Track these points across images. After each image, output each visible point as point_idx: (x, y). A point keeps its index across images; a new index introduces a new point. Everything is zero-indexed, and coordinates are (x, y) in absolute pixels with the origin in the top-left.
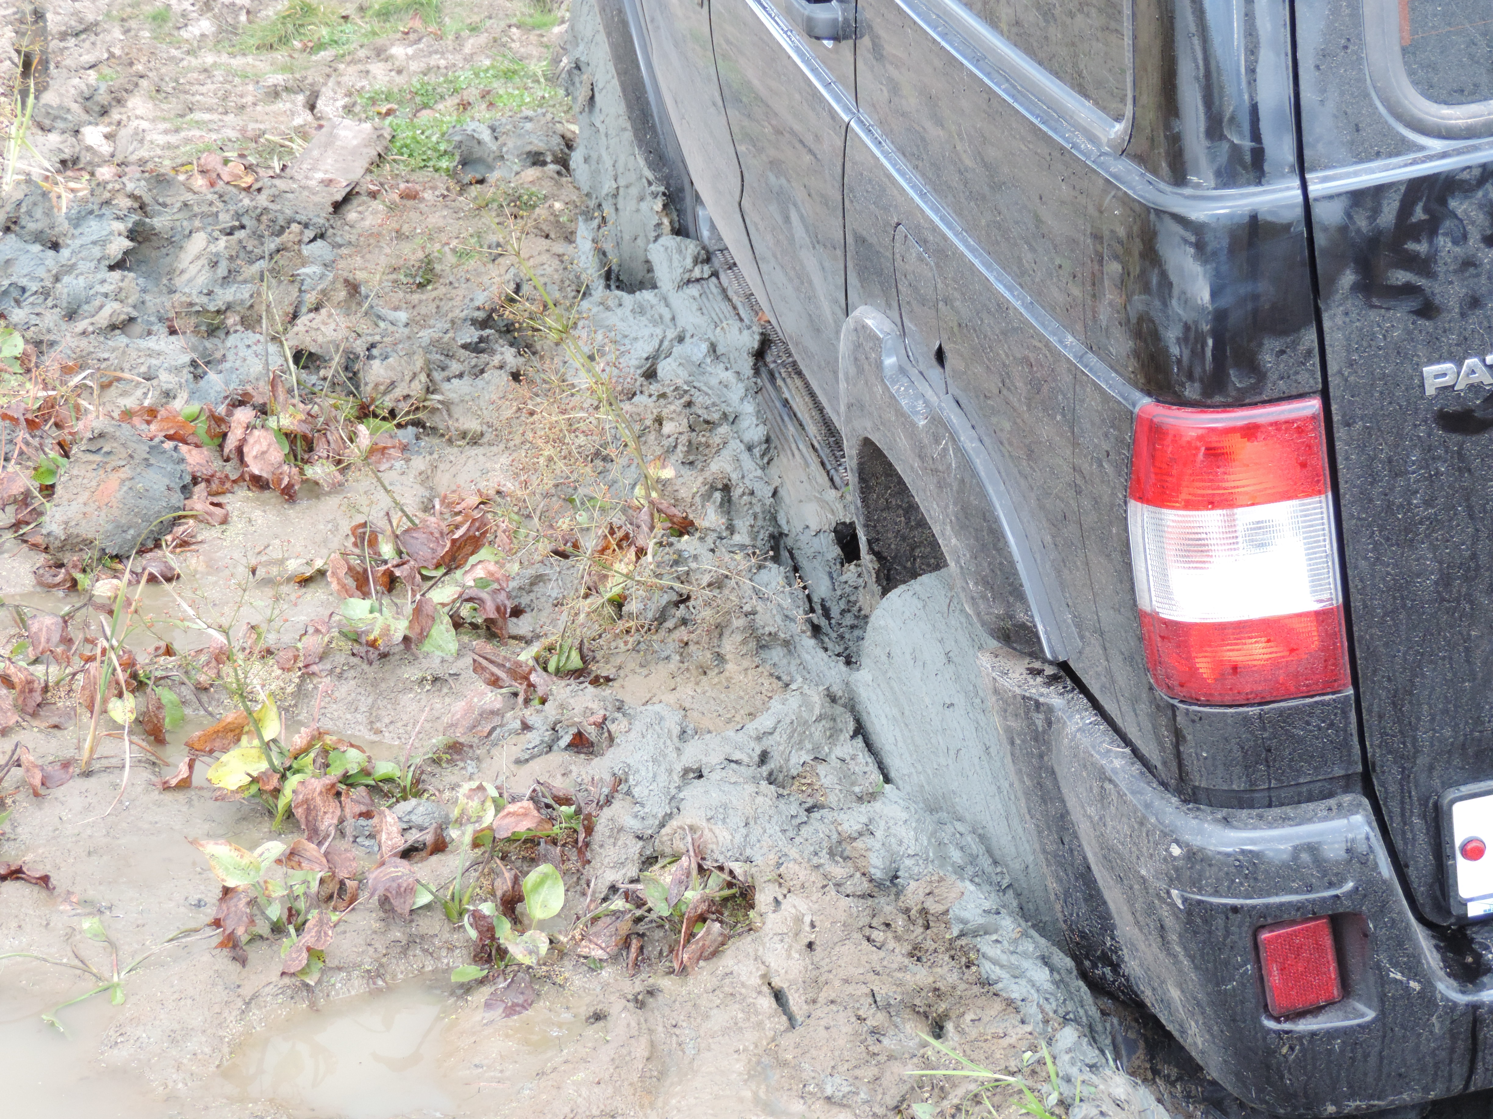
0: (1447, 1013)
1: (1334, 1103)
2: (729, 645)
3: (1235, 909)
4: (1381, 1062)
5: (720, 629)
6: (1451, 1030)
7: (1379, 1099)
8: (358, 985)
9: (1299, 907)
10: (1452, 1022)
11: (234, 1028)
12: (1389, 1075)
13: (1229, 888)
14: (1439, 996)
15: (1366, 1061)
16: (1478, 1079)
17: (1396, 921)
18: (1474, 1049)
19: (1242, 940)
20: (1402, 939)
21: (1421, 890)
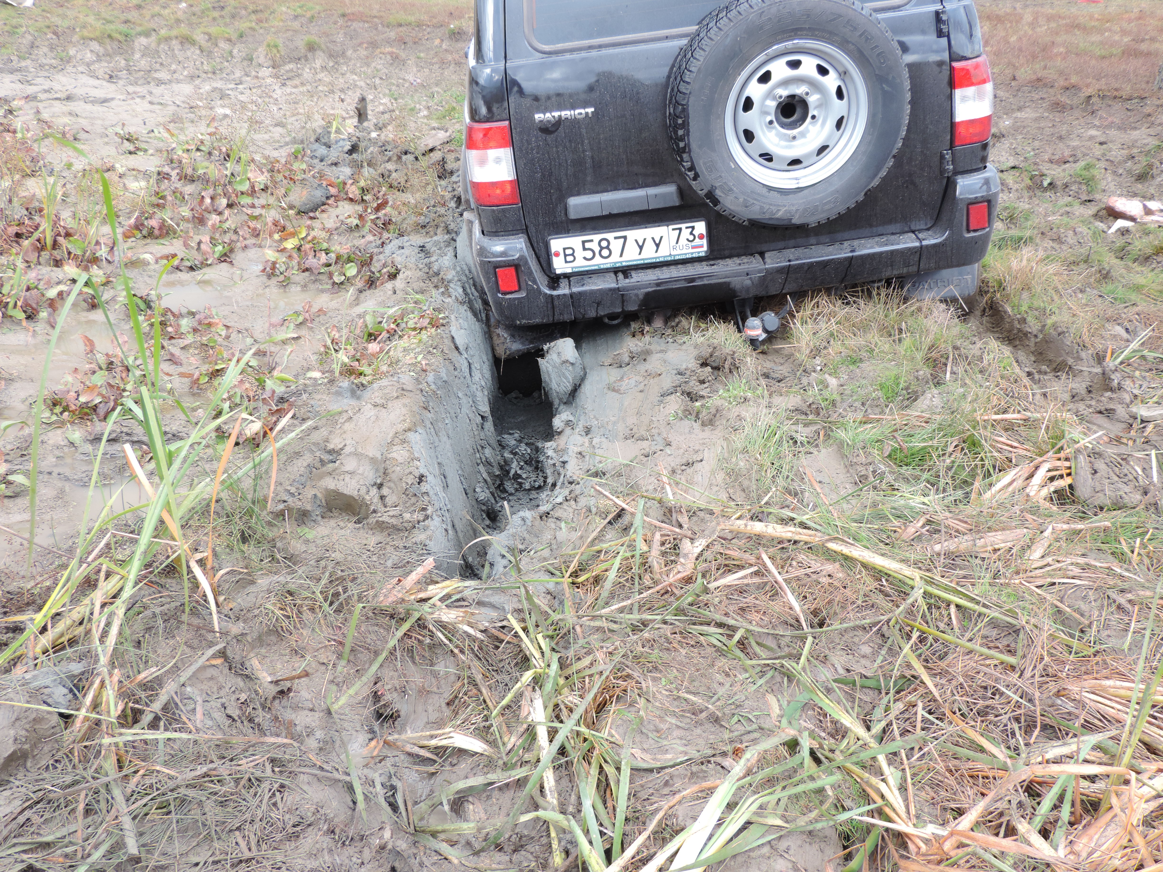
0: (544, 296)
1: (518, 321)
2: (439, 231)
3: (489, 263)
4: (529, 309)
5: (437, 226)
6: (546, 301)
7: (530, 320)
8: (299, 288)
9: (504, 261)
10: (546, 299)
11: (261, 291)
12: (532, 313)
14: (542, 291)
15: (525, 308)
16: (556, 317)
17: (529, 268)
18: (553, 308)
19: (491, 271)
20: (531, 273)
21: (544, 265)
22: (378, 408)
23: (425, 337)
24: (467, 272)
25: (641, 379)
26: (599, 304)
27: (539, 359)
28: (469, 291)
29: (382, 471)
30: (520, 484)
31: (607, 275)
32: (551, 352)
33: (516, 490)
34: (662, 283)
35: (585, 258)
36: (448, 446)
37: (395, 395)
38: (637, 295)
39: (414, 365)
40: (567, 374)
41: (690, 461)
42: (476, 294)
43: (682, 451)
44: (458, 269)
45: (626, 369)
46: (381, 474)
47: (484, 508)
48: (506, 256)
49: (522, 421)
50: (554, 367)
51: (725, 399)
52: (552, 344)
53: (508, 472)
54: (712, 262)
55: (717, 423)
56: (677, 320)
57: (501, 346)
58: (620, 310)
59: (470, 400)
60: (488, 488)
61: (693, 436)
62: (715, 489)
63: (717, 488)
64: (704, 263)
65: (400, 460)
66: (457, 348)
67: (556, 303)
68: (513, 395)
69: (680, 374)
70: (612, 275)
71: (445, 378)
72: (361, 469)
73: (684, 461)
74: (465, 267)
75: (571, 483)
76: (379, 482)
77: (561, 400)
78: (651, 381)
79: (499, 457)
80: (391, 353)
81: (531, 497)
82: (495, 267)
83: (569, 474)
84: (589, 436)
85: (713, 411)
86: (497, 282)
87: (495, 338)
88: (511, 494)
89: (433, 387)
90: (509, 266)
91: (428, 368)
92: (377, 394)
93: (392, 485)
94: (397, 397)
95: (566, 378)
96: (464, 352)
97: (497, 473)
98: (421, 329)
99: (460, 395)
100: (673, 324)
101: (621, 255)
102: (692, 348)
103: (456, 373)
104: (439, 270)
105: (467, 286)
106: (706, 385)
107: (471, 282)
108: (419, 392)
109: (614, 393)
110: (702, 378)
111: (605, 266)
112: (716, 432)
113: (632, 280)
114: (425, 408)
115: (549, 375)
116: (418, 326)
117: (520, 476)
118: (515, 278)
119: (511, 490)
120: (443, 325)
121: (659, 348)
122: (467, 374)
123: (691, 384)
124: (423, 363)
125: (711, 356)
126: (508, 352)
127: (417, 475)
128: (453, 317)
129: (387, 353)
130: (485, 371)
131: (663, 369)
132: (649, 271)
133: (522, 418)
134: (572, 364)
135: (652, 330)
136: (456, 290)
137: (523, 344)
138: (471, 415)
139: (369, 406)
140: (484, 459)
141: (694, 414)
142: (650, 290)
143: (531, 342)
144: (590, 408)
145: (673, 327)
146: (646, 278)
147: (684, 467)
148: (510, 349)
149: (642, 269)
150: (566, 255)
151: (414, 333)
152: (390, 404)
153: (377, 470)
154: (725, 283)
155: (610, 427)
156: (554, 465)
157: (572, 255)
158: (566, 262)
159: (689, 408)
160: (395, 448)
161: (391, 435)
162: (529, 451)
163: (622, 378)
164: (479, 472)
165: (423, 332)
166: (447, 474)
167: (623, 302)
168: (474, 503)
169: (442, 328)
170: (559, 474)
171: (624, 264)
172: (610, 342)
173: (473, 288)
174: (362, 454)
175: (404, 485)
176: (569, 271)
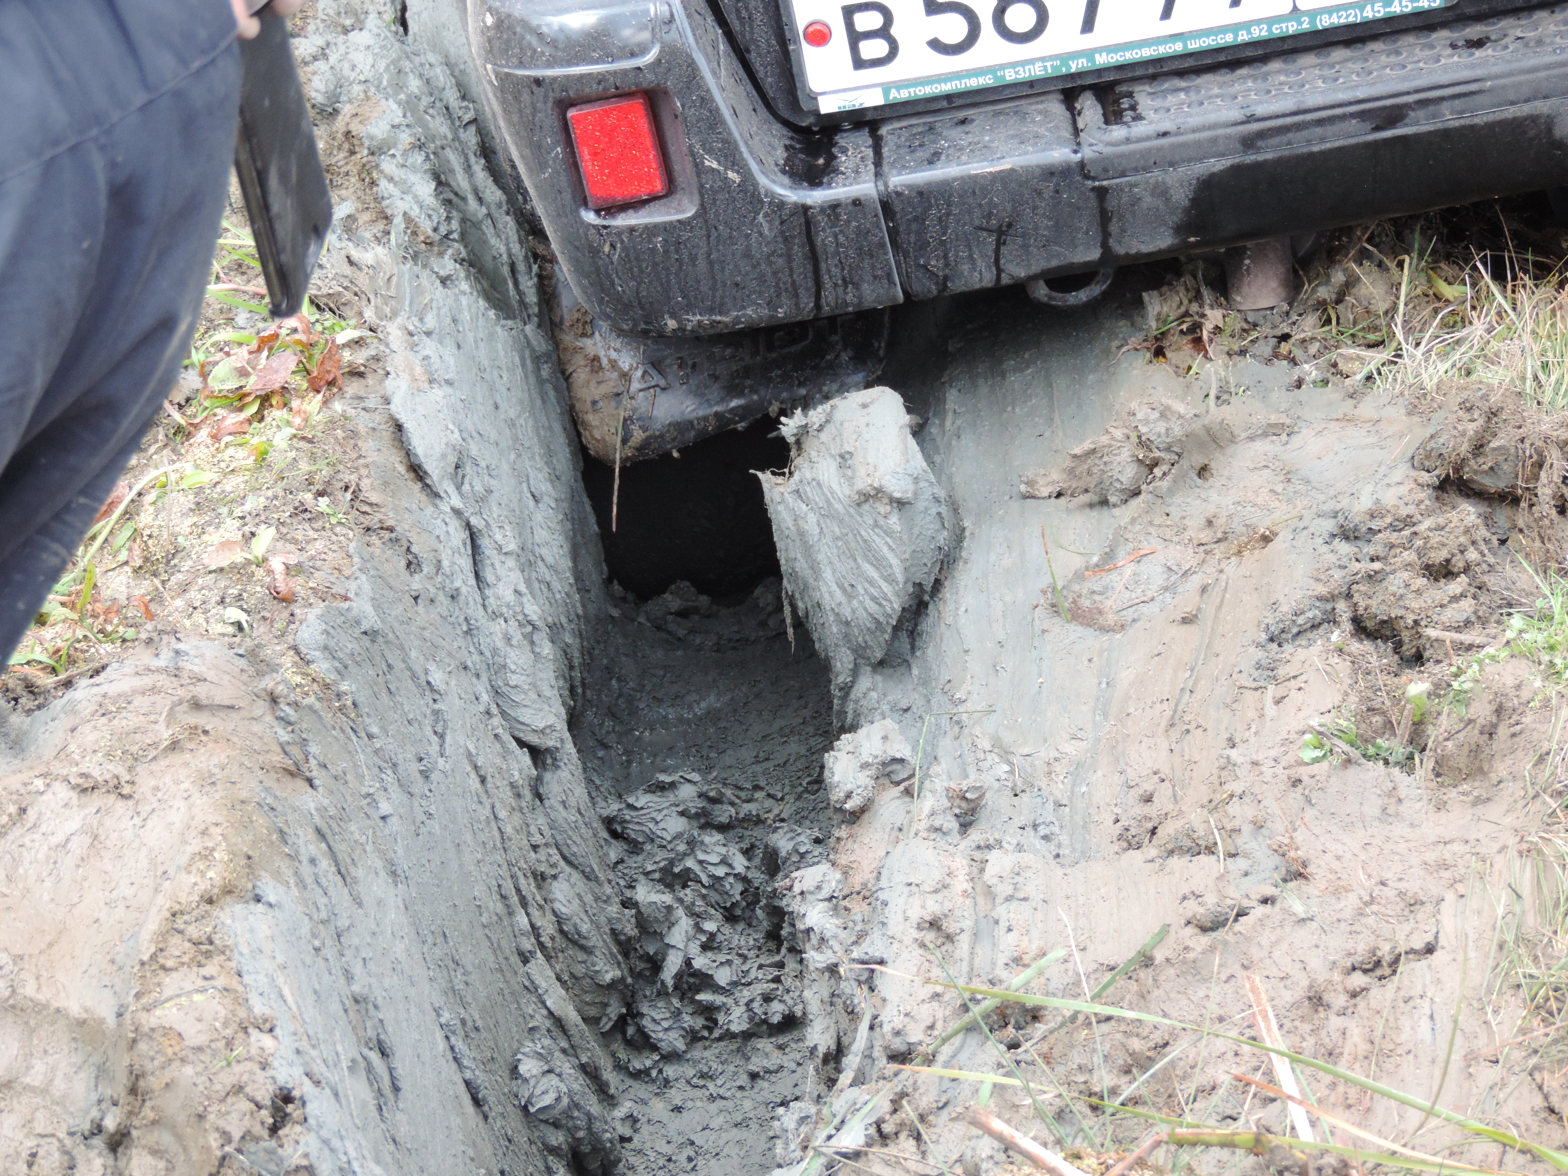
0: (774, 211)
1: (673, 316)
3: (538, 82)
4: (712, 268)
6: (782, 232)
7: (721, 314)
9: (600, 79)
10: (782, 223)
12: (725, 285)
13: (532, 57)
14: (762, 191)
15: (694, 265)
16: (829, 297)
17: (706, 100)
18: (814, 257)
19: (547, 117)
20: (714, 120)
21: (769, 81)
22: (96, 800)
23: (281, 440)
24: (452, 96)
25: (1189, 559)
26: (1002, 234)
27: (766, 478)
28: (461, 181)
29: (123, 1080)
30: (708, 1012)
31: (1033, 108)
32: (810, 445)
33: (693, 1037)
34: (1262, 135)
35: (936, 45)
36: (394, 915)
37: (165, 734)
38: (1161, 191)
39: (241, 571)
40: (881, 544)
41: (1385, 951)
42: (494, 194)
43: (1351, 902)
44: (414, 84)
45: (1124, 514)
46: (119, 1089)
47: (557, 1138)
48: (610, 56)
49: (713, 716)
50: (827, 514)
51: (1530, 656)
52: (816, 415)
53: (656, 964)
54: (1474, 31)
55: (1501, 769)
56: (1338, 277)
57: (607, 408)
58: (1094, 254)
59: (482, 688)
60: (571, 1051)
61: (1399, 829)
62: (1487, 1075)
63: (1493, 1074)
64: (1443, 35)
65: (195, 1034)
66: (417, 471)
67: (824, 237)
68: (671, 601)
69: (1348, 534)
70: (1056, 107)
71: (371, 619)
72: (39, 1067)
73: (1361, 948)
74: (441, 76)
75: (901, 1057)
76: (110, 1124)
77: (860, 652)
78: (1231, 568)
79: (614, 909)
80: (145, 518)
81: (756, 1064)
82: (564, 105)
83: (891, 1019)
84: (975, 836)
85: (1482, 711)
86: (574, 165)
87: (581, 375)
88: (672, 1057)
89: (322, 667)
90: (622, 95)
91: (298, 585)
92: (89, 736)
93: (165, 1139)
94: (174, 746)
95: (878, 562)
96: (446, 486)
97: (610, 974)
98: (265, 400)
99: (437, 677)
100: (1324, 293)
101: (1088, 25)
102: (1397, 412)
103: (417, 583)
104: (334, 97)
105: (453, 158)
106: (1457, 586)
107: (471, 137)
108: (261, 707)
109: (1076, 631)
110: (1438, 557)
111: (1023, 74)
112: (1493, 811)
113: (1140, 129)
114: (294, 773)
115: (808, 550)
116: (252, 383)
117: (705, 981)
118: (648, 141)
119: (673, 1040)
120: (356, 374)
121: (1263, 416)
122: (464, 582)
123: (1396, 582)
124: (277, 564)
125: (1478, 448)
126: (638, 436)
127: (264, 1095)
128: (394, 332)
129: (128, 515)
130: (541, 534)
131: (1281, 512)
132: (1211, 84)
133: (711, 701)
134: (901, 504)
135: (1235, 322)
136: (406, 190)
137: (698, 393)
138: (489, 758)
139: (61, 791)
140: (548, 928)
141: (1403, 731)
142: (1217, 165)
143: (733, 390)
144: (975, 704)
145: (1322, 305)
146: (1196, 117)
147: (1358, 980)
148: (645, 422)
149: (1181, 74)
150: (855, 38)
151: (233, 419)
152: (145, 783)
153: (102, 1072)
154: (1533, 119)
155: (1059, 789)
156: (832, 970)
157: (884, 33)
158: (859, 63)
159: (1383, 700)
160: (171, 983)
161: (153, 924)
162: (740, 863)
163: (1109, 556)
164: (532, 989)
165: (276, 414)
166: (392, 1039)
167: (1105, 218)
168: (515, 1124)
169: (353, 387)
170: (852, 1013)
171: (1102, 60)
172: (1061, 382)
173: (478, 166)
174: (40, 1008)
175: (214, 1140)
176: (873, 99)
